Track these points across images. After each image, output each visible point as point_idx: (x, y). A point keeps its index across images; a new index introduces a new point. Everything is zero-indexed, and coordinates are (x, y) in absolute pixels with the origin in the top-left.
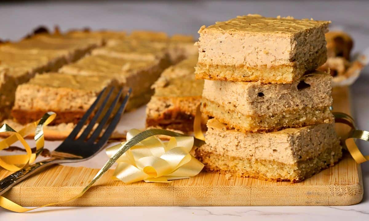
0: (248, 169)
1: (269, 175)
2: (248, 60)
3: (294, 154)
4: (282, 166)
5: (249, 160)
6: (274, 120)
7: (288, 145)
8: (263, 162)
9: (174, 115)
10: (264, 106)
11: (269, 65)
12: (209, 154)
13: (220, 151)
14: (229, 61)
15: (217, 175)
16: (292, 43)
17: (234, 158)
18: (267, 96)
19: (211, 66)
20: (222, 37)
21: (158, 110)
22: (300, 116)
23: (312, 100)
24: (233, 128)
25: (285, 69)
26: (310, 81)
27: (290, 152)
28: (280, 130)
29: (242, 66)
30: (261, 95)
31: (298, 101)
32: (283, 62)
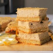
3: (39, 38)
5: (29, 40)
6: (35, 31)
8: (32, 40)
9: (12, 31)
10: (33, 27)
11: (34, 17)
14: (24, 16)
15: (21, 44)
17: (25, 40)
18: (33, 25)
24: (25, 33)
25: (38, 18)
26: (43, 21)
28: (36, 33)
29: (27, 17)
30: (32, 24)
32: (37, 16)
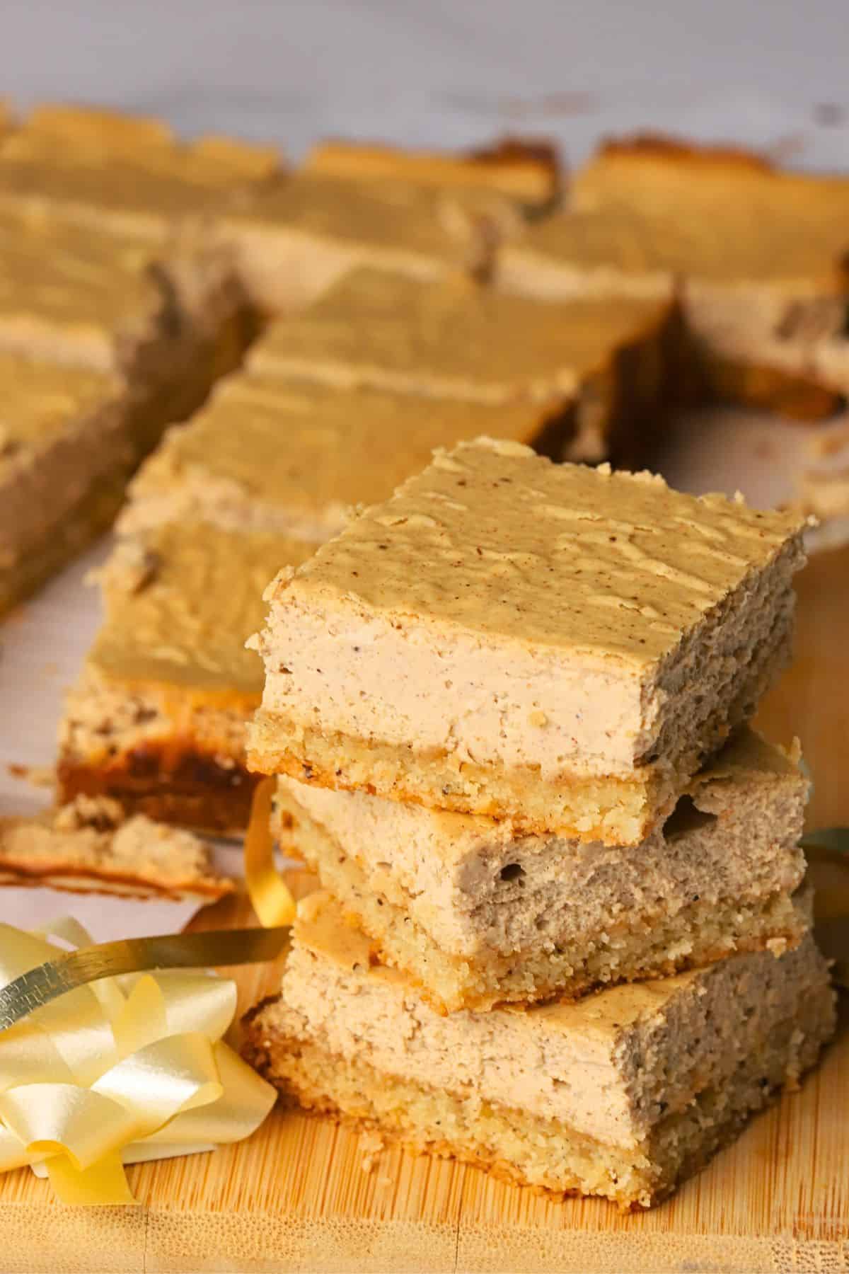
0: (453, 1134)
1: (534, 1174)
2: (463, 731)
3: (635, 1107)
4: (585, 1145)
5: (458, 1101)
6: (561, 968)
7: (613, 1075)
8: (512, 1117)
10: (525, 918)
11: (550, 768)
12: (297, 1048)
13: (340, 1041)
14: (387, 728)
15: (326, 1128)
16: (645, 699)
17: (396, 1081)
18: (538, 876)
19: (311, 730)
20: (364, 634)
21: (105, 730)
22: (671, 937)
23: (720, 871)
25: (613, 792)
26: (715, 801)
27: (619, 1101)
29: (441, 754)
30: (511, 872)
31: (664, 886)
32: (605, 768)
